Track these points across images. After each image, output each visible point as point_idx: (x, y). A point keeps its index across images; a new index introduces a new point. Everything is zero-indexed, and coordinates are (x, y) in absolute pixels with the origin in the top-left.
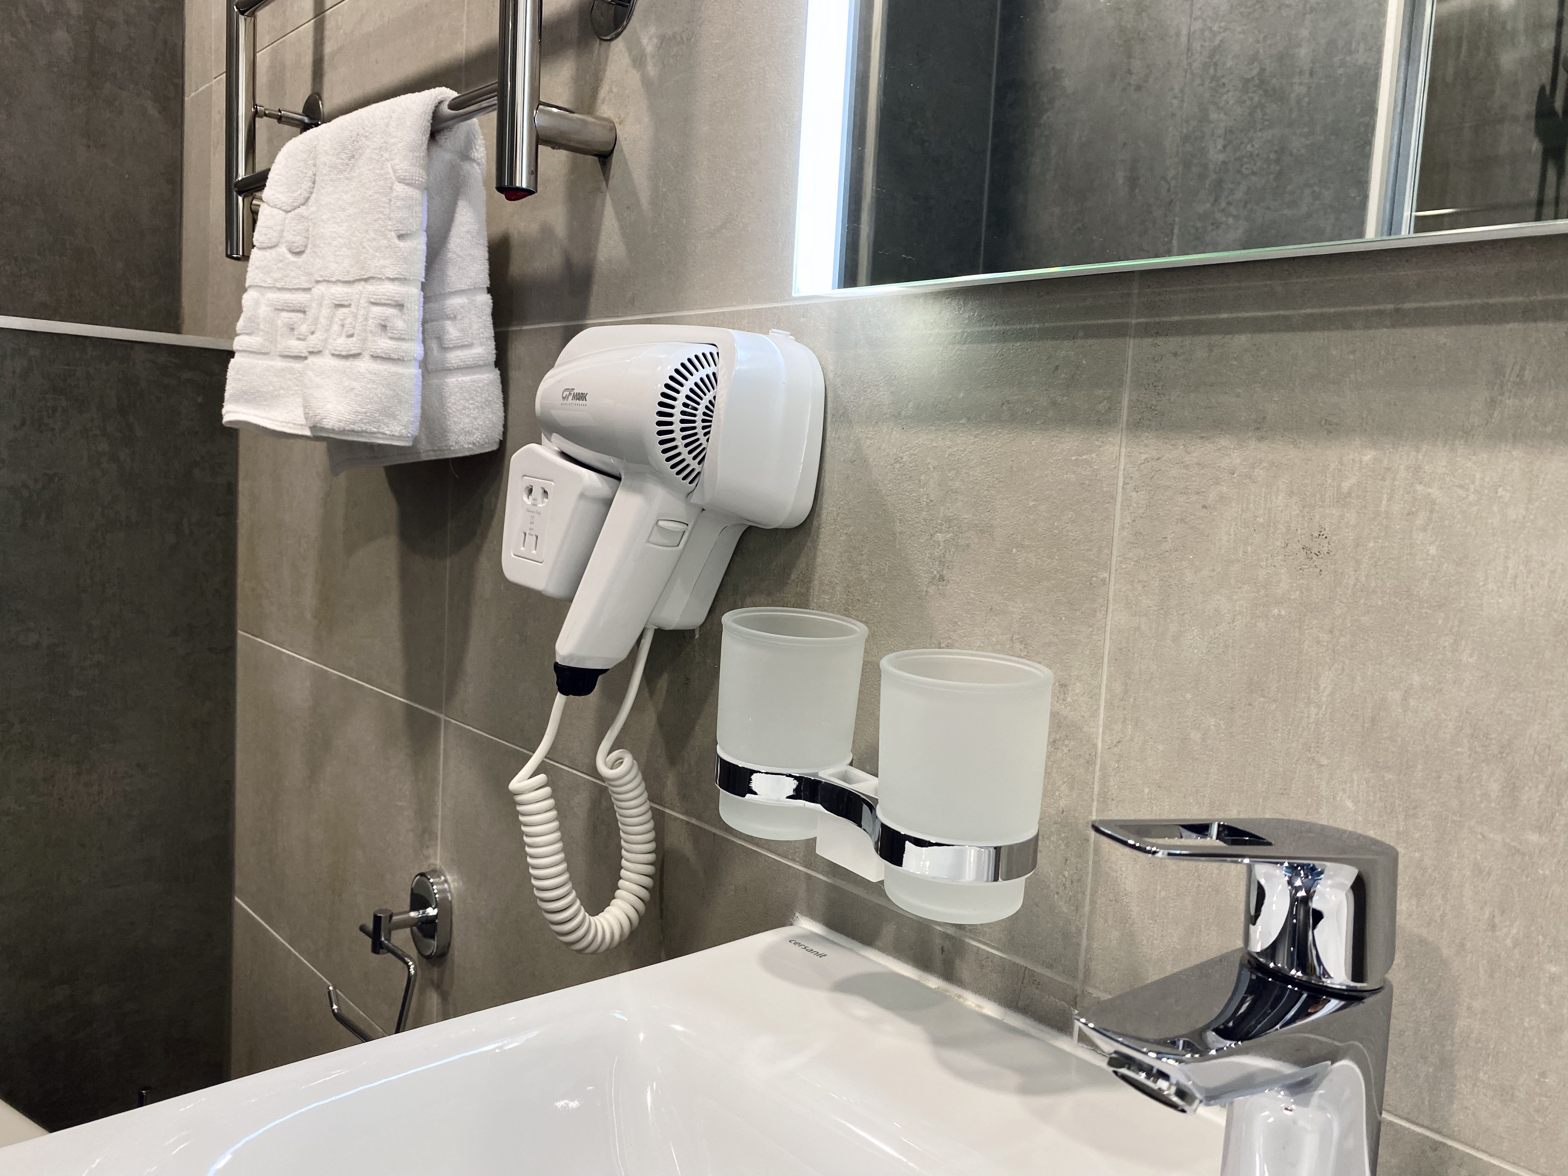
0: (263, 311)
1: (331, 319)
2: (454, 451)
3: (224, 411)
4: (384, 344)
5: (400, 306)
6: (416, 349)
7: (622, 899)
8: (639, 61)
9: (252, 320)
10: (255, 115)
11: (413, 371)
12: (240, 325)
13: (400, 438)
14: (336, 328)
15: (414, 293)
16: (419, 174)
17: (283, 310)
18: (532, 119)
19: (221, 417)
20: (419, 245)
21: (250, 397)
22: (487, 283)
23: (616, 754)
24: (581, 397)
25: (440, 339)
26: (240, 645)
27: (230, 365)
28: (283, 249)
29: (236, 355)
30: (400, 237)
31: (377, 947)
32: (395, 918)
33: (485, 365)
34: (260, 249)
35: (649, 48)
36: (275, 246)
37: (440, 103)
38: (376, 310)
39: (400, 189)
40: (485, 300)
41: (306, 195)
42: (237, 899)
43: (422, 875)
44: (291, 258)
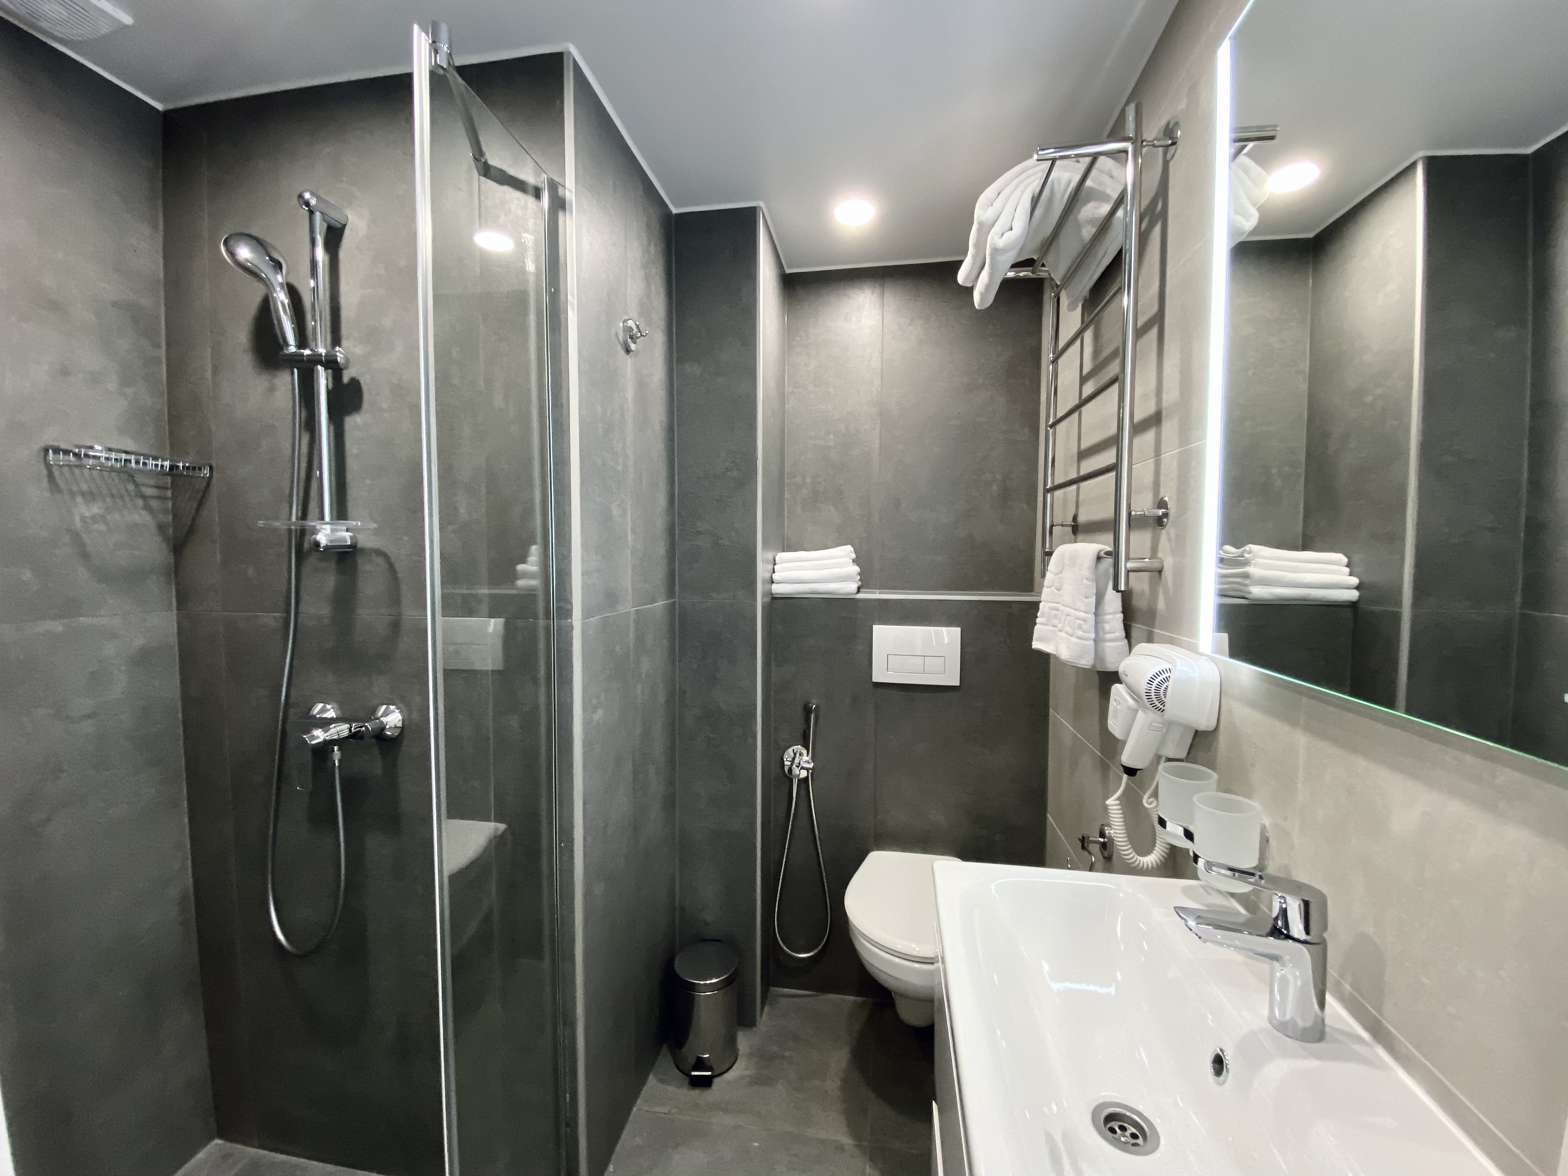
0: (1047, 609)
1: (1065, 619)
2: (1109, 669)
3: (1033, 643)
4: (1080, 633)
5: (1085, 621)
6: (1093, 636)
7: (1154, 854)
8: (1170, 540)
9: (1043, 613)
10: (1052, 526)
11: (1092, 643)
12: (1039, 614)
13: (1086, 665)
14: (1066, 623)
15: (1092, 617)
16: (1092, 577)
17: (1053, 609)
18: (1125, 565)
19: (1031, 646)
20: (1093, 600)
21: (1041, 639)
22: (1121, 609)
23: (1151, 799)
24: (1127, 676)
25: (1103, 629)
26: (1050, 714)
27: (1035, 628)
28: (1053, 588)
29: (1037, 624)
30: (1086, 598)
31: (1083, 848)
32: (1090, 839)
33: (1121, 639)
34: (1047, 587)
35: (1173, 536)
36: (1050, 587)
37: (1100, 551)
38: (1078, 621)
39: (1085, 581)
40: (1120, 616)
41: (1061, 570)
42: (1048, 815)
43: (1103, 825)
44: (1056, 591)
